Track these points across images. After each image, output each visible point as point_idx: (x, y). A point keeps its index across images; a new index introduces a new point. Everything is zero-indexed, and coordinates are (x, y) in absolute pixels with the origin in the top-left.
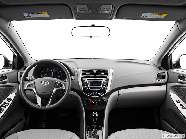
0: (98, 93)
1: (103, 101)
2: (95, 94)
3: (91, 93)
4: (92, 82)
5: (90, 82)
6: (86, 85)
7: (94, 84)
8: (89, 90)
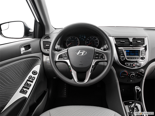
0: (138, 64)
1: (141, 73)
2: (134, 65)
3: (129, 64)
4: (129, 51)
5: (127, 51)
6: (122, 54)
7: (131, 54)
8: (126, 61)
